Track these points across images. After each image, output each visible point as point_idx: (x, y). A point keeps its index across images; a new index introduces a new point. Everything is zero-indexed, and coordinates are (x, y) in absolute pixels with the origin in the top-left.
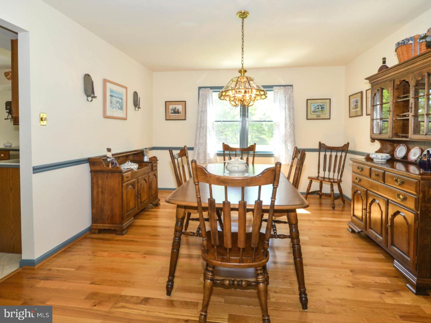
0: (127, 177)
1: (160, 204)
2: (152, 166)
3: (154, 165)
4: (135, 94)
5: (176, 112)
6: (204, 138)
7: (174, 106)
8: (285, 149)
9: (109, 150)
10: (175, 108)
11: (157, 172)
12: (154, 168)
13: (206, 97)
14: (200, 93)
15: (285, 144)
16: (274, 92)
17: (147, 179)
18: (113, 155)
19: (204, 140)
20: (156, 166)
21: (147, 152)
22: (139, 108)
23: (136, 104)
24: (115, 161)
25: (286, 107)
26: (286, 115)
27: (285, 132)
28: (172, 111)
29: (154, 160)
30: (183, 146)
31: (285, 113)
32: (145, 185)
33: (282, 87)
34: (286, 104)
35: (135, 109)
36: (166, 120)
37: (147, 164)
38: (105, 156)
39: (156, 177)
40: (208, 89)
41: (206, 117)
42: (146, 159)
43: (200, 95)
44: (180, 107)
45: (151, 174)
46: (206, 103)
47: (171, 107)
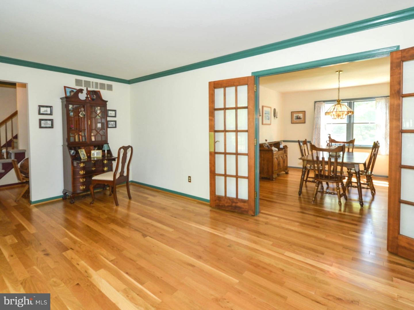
0: (275, 154)
1: (289, 173)
2: (285, 150)
3: (286, 150)
4: (275, 110)
5: (298, 118)
6: (319, 135)
7: (297, 115)
8: (385, 143)
9: (266, 140)
10: (298, 116)
11: (287, 154)
12: (286, 152)
13: (320, 108)
14: (316, 105)
15: (385, 140)
16: (376, 102)
17: (283, 157)
18: (268, 143)
19: (318, 136)
20: (287, 151)
21: (282, 143)
22: (277, 118)
23: (275, 115)
24: (269, 146)
25: (386, 112)
26: (386, 118)
27: (386, 131)
28: (296, 118)
29: (285, 147)
30: (304, 140)
31: (386, 117)
32: (282, 160)
33: (383, 98)
34: (386, 110)
35: (274, 119)
36: (292, 123)
37: (282, 149)
38: (265, 143)
39: (287, 157)
40: (322, 102)
41: (320, 121)
42: (281, 146)
43: (316, 107)
44: (301, 115)
45: (285, 155)
46: (320, 112)
47: (295, 115)
